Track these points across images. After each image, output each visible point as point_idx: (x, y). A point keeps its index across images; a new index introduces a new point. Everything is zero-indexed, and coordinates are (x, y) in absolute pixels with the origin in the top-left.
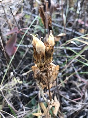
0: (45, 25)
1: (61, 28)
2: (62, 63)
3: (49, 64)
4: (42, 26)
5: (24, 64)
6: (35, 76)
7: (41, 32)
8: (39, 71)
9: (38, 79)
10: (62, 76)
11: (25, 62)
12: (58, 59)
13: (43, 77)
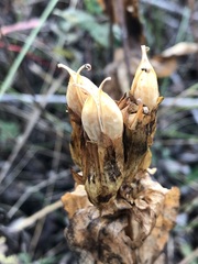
0: (109, 11)
1: (178, 17)
2: (186, 169)
3: (138, 183)
4: (95, 15)
5: (18, 179)
6: (79, 238)
7: (92, 40)
8: (96, 215)
9: (91, 250)
10: (189, 229)
11: (24, 169)
12: (166, 152)
13: (111, 239)
